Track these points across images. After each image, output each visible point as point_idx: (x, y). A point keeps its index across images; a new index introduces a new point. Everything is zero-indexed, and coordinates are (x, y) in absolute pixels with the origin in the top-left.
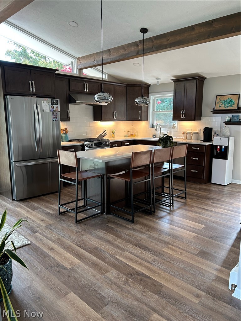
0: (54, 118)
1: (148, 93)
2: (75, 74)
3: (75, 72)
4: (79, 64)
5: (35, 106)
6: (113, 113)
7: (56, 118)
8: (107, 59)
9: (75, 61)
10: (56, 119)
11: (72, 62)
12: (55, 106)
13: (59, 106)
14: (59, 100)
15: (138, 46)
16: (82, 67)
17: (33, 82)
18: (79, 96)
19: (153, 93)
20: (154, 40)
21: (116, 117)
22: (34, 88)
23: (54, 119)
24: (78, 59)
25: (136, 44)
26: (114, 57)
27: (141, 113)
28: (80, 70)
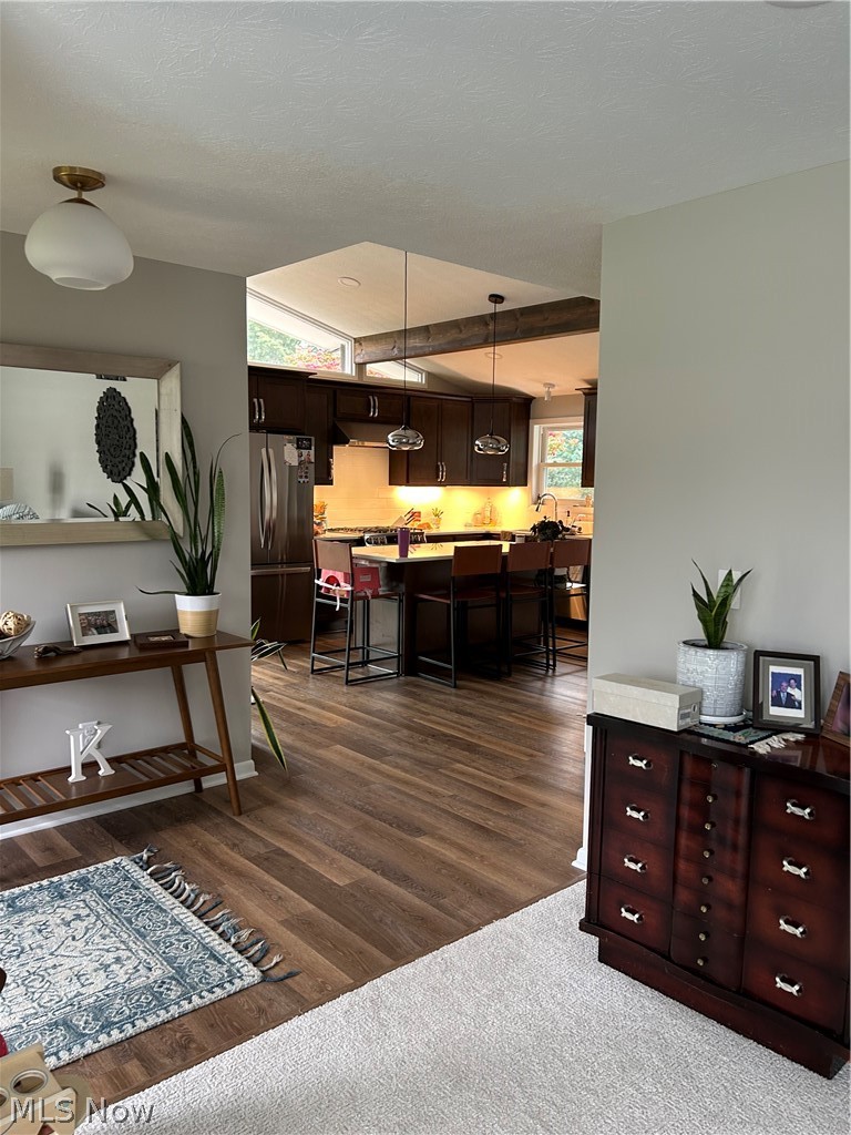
0: (301, 477)
1: (529, 418)
2: (347, 375)
3: (348, 371)
4: (359, 351)
5: (264, 451)
6: (438, 467)
7: (306, 477)
8: (421, 347)
9: (349, 346)
10: (306, 480)
11: (343, 347)
12: (305, 452)
13: (312, 452)
14: (313, 438)
15: (487, 325)
16: (367, 359)
17: (261, 400)
18: (355, 426)
19: (541, 417)
20: (518, 316)
21: (443, 476)
22: (263, 414)
23: (302, 481)
24: (357, 341)
25: (481, 320)
26: (437, 343)
27: (508, 467)
28: (361, 366)
